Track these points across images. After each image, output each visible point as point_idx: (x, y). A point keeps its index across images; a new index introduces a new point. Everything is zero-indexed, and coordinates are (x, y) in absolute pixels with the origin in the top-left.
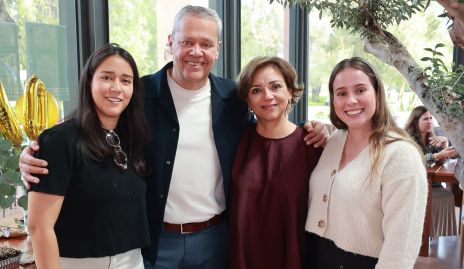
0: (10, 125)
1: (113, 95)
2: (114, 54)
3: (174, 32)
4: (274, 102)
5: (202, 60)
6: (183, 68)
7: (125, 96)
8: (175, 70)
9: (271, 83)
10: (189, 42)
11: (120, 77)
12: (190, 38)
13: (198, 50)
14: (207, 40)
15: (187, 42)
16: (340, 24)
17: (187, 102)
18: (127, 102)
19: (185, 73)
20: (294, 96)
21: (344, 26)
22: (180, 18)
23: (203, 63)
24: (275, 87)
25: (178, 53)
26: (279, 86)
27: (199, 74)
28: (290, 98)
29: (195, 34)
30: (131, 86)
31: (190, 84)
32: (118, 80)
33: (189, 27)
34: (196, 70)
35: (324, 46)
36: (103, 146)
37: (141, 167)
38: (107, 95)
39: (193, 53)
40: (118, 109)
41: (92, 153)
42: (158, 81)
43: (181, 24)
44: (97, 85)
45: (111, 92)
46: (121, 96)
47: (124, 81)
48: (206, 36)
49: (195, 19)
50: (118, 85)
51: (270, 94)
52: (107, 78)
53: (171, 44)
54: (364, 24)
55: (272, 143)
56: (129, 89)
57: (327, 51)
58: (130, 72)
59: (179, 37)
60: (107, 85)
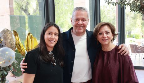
0: (21, 49)
1: (52, 40)
2: (52, 26)
3: (72, 17)
4: (107, 38)
5: (82, 25)
6: (76, 29)
7: (56, 40)
8: (74, 30)
9: (106, 31)
10: (78, 20)
11: (54, 34)
12: (78, 18)
13: (81, 22)
14: (84, 18)
15: (77, 20)
16: (134, 10)
17: (78, 40)
18: (56, 42)
19: (77, 31)
20: (114, 37)
21: (135, 11)
22: (74, 12)
23: (83, 27)
24: (107, 33)
25: (74, 24)
26: (109, 33)
27: (82, 30)
28: (113, 37)
29: (79, 17)
30: (58, 36)
31: (79, 34)
32: (53, 35)
33: (77, 15)
34: (81, 29)
35: (132, 18)
36: (48, 57)
37: (62, 64)
38: (50, 40)
39: (79, 24)
40: (53, 45)
41: (44, 60)
42: (68, 34)
43: (75, 14)
44: (46, 36)
45: (51, 39)
46: (54, 40)
47: (55, 35)
48: (84, 17)
49: (79, 12)
50: (54, 36)
51: (105, 35)
52: (50, 34)
53: (72, 21)
54: (142, 10)
55: (106, 53)
56: (57, 38)
57: (133, 19)
58: (58, 32)
59: (74, 18)
60: (50, 36)
